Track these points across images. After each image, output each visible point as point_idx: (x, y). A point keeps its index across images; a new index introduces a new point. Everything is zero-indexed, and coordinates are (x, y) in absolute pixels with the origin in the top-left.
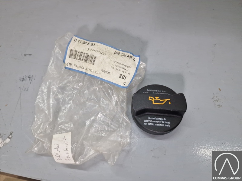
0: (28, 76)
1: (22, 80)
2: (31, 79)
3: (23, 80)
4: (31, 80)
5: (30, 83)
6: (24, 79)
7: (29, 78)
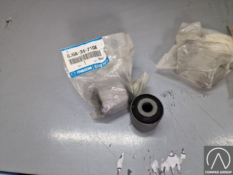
0: (168, 92)
1: (163, 96)
2: (171, 94)
3: (165, 96)
4: (173, 96)
5: (174, 98)
6: (164, 94)
7: (170, 93)
